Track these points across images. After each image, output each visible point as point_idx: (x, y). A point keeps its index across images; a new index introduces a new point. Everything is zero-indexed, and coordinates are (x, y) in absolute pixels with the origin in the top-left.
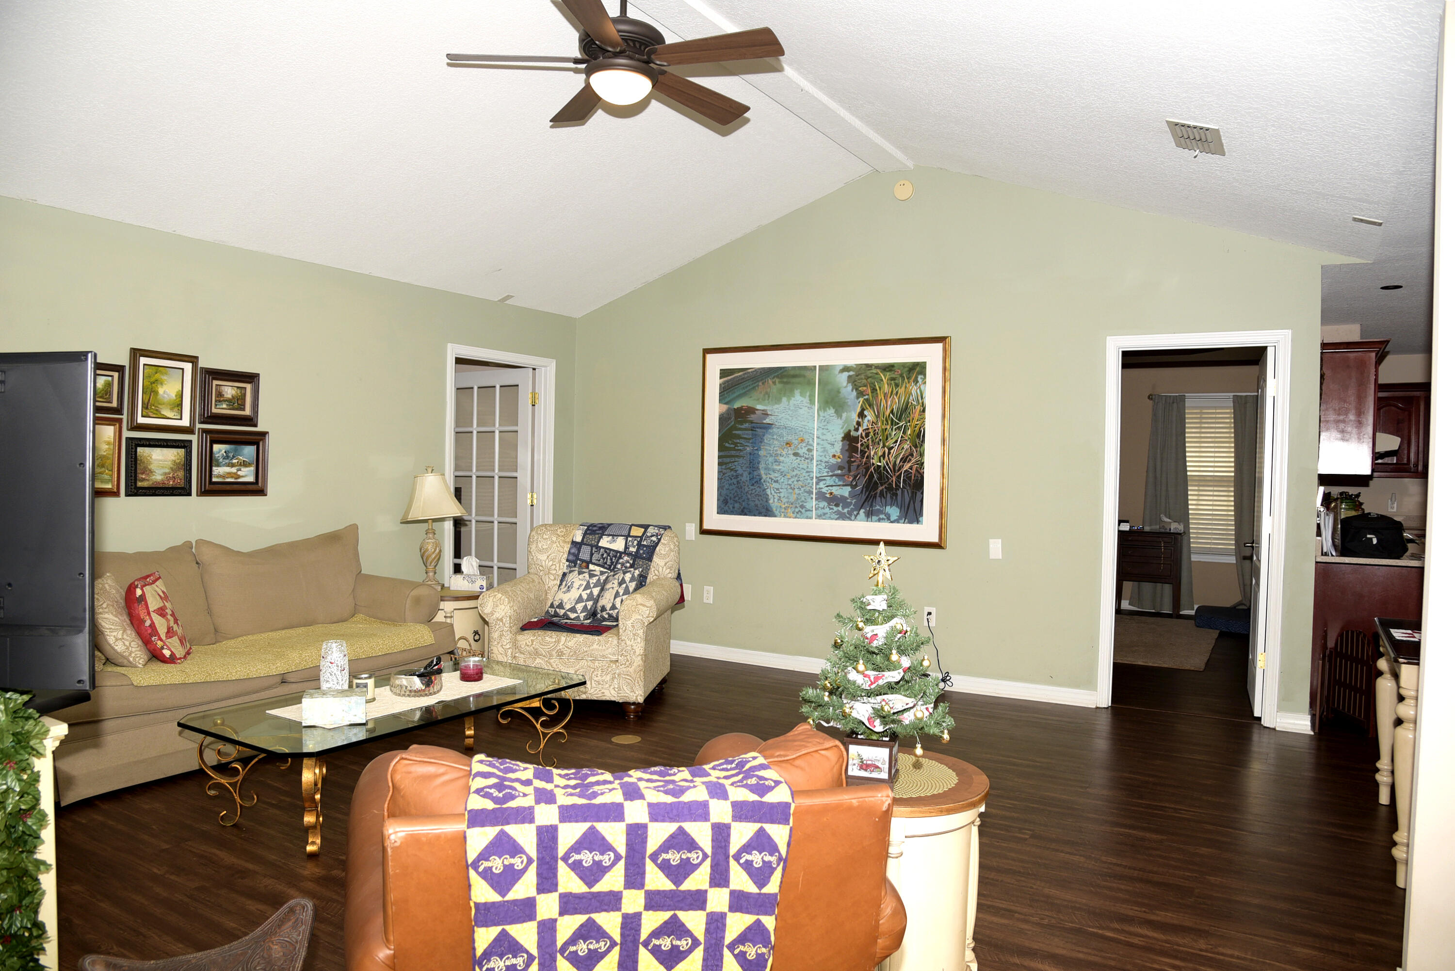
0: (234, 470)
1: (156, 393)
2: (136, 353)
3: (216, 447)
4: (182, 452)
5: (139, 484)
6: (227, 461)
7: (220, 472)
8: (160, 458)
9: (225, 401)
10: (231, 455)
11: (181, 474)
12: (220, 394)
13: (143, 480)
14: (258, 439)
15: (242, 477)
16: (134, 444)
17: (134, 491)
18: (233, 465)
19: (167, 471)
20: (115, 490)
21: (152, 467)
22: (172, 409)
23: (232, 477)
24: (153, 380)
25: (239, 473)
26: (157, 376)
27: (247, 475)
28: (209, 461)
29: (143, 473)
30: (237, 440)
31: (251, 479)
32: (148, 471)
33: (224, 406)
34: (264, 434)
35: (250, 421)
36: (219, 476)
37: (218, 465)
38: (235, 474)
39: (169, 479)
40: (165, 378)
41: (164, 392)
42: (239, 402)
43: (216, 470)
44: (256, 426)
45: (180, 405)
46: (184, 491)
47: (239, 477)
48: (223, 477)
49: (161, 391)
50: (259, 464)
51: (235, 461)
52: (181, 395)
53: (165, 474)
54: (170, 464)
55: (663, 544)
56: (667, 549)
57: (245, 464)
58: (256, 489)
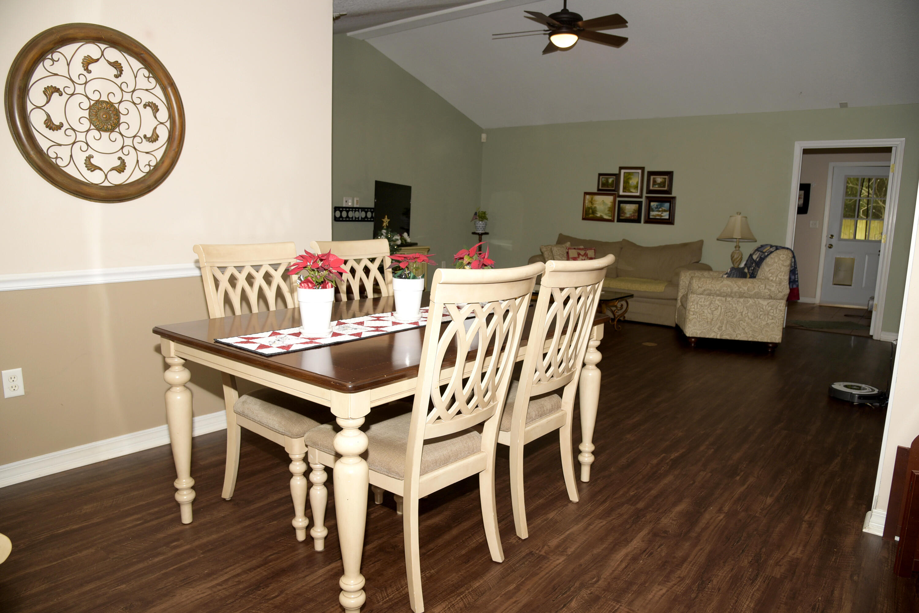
0: (660, 213)
1: (629, 183)
2: (621, 168)
3: (652, 204)
4: (637, 205)
5: (621, 218)
6: (657, 209)
7: (653, 214)
8: (629, 208)
9: (657, 184)
10: (659, 207)
11: (637, 214)
12: (655, 182)
13: (623, 216)
14: (671, 200)
15: (664, 216)
16: (620, 202)
17: (619, 220)
18: (659, 211)
19: (631, 213)
20: (612, 220)
21: (626, 211)
22: (635, 189)
23: (659, 216)
24: (628, 178)
25: (662, 215)
26: (630, 176)
27: (666, 215)
28: (649, 209)
29: (622, 214)
30: (662, 201)
31: (667, 217)
32: (625, 213)
33: (657, 186)
34: (674, 198)
35: (669, 192)
36: (653, 216)
37: (653, 211)
38: (661, 215)
39: (632, 216)
40: (632, 177)
41: (632, 182)
42: (663, 184)
43: (652, 213)
44: (671, 194)
45: (637, 187)
46: (638, 221)
47: (662, 216)
48: (655, 216)
49: (631, 182)
50: (672, 211)
51: (660, 209)
52: (638, 183)
53: (631, 214)
54: (632, 210)
55: (772, 258)
56: (772, 261)
57: (665, 211)
58: (670, 221)
